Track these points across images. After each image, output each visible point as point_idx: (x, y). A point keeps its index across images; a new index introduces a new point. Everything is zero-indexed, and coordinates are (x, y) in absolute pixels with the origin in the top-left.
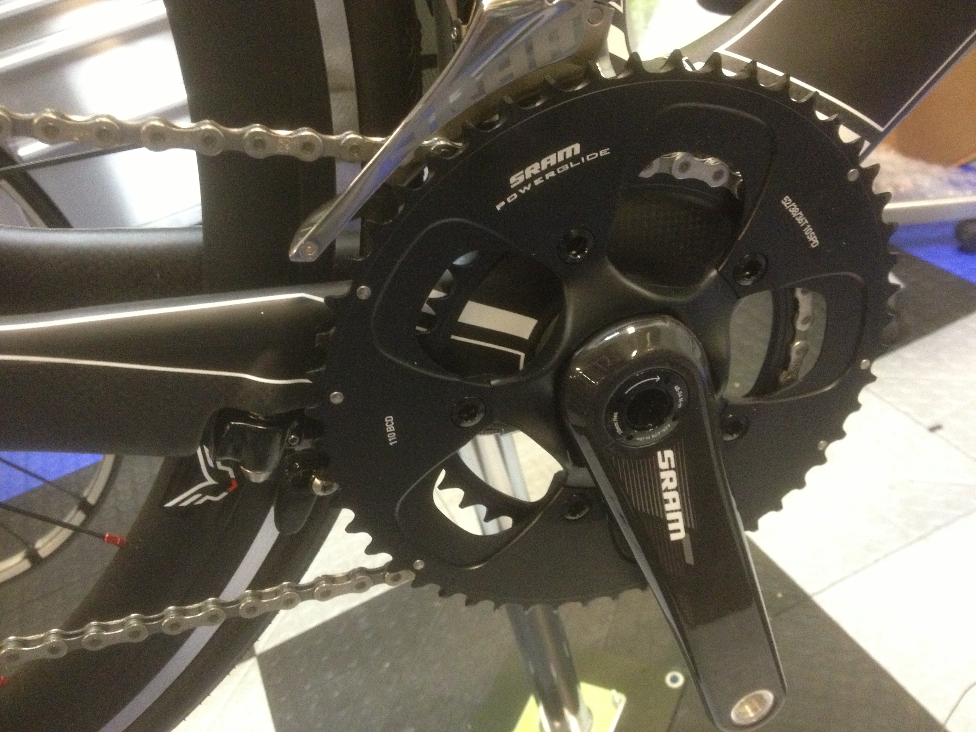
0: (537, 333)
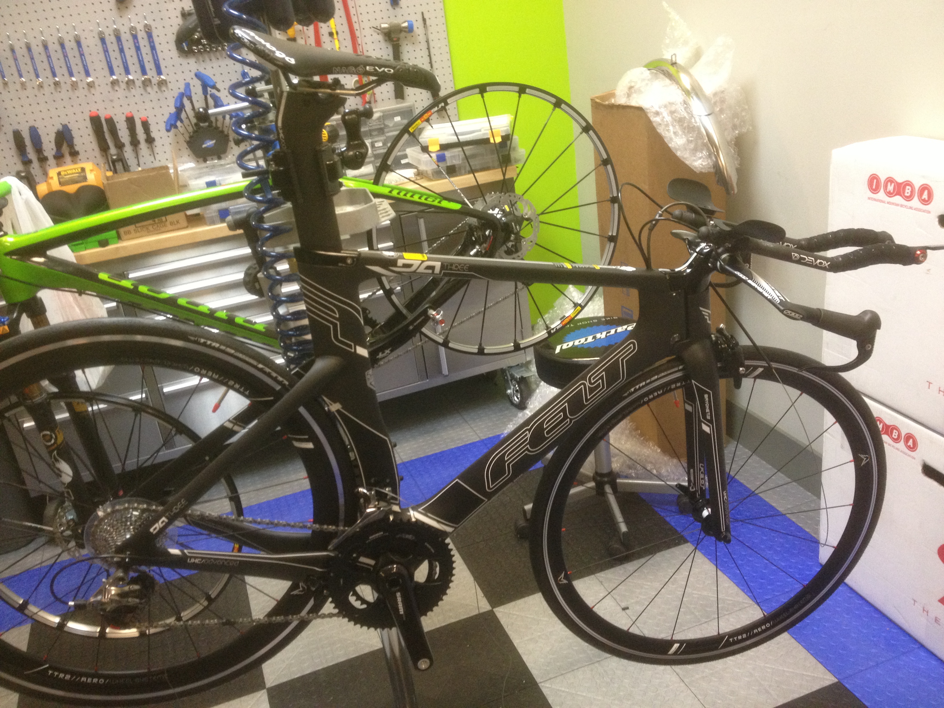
0: (375, 564)
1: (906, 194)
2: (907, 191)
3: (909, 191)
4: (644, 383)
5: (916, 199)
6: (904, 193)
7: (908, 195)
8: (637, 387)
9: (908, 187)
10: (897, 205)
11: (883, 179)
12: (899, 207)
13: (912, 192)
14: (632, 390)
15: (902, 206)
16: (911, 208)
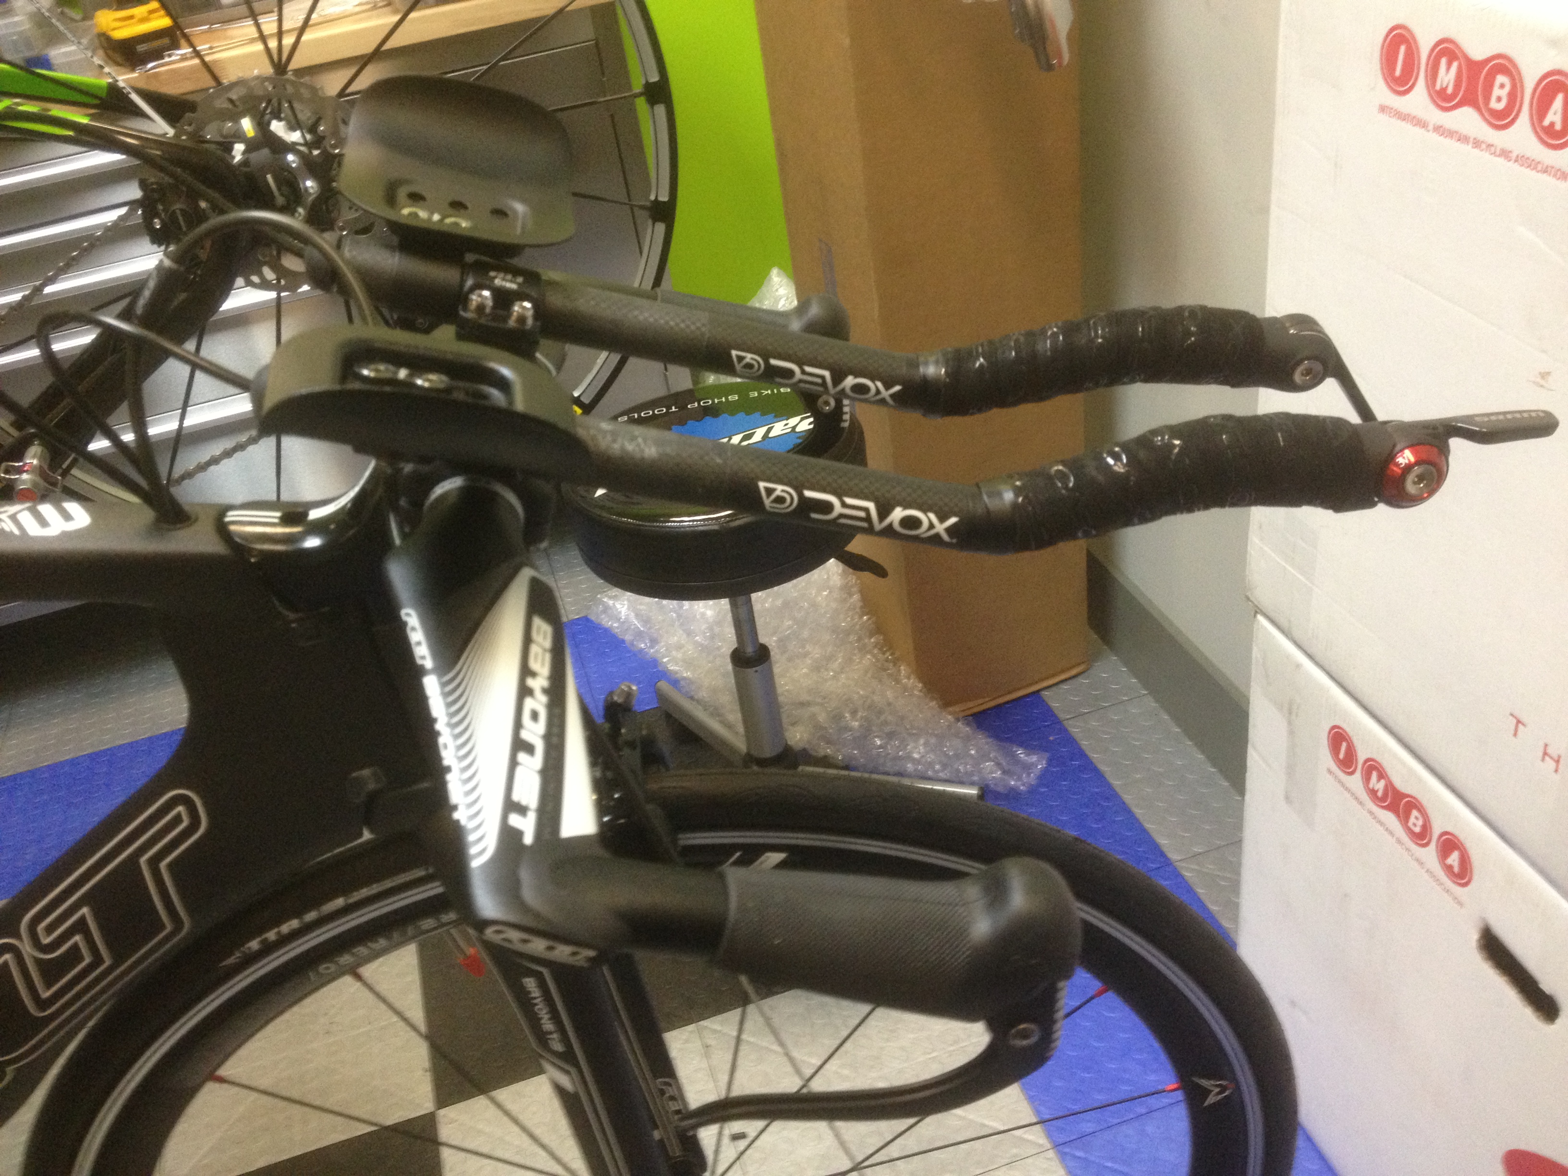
1: (1494, 105)
2: (1496, 92)
3: (1504, 93)
4: (294, 924)
5: (1524, 121)
6: (1487, 98)
7: (1501, 106)
8: (271, 935)
9: (1501, 79)
10: (1463, 139)
11: (1425, 44)
12: (1468, 148)
13: (1514, 97)
14: (254, 945)
15: (1477, 144)
16: (1505, 154)
